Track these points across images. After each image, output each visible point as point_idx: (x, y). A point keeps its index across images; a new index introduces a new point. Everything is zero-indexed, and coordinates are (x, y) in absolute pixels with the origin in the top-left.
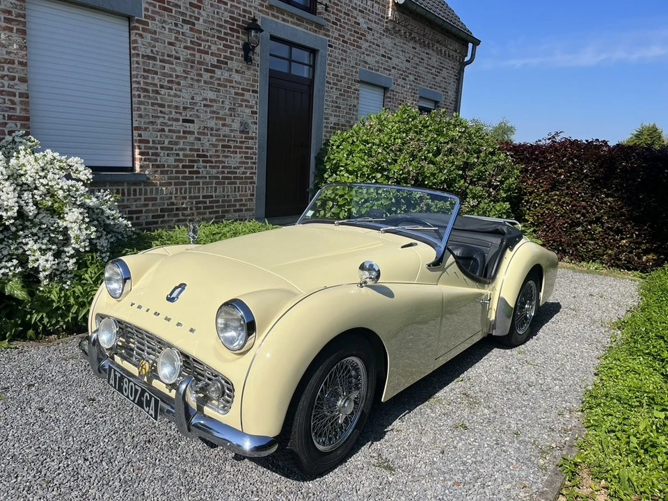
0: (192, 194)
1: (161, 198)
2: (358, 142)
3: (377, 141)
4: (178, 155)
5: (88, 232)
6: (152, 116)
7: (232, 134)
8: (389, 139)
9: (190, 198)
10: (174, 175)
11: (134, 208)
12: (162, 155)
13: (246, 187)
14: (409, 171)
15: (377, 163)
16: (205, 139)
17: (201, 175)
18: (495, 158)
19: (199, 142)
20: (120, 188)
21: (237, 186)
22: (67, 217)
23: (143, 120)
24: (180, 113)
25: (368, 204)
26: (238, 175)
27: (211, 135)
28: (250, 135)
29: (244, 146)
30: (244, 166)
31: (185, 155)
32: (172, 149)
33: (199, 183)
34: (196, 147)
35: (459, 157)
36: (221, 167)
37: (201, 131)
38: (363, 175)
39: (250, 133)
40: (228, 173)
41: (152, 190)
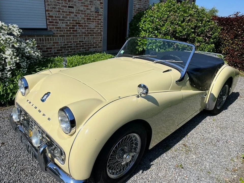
0: (74, 40)
1: (60, 42)
2: (148, 16)
3: (156, 16)
4: (67, 23)
5: (15, 60)
6: (54, 5)
7: (92, 13)
8: (162, 15)
9: (74, 42)
10: (66, 32)
11: (48, 47)
12: (59, 23)
13: (98, 37)
14: (169, 30)
15: (156, 26)
16: (79, 16)
17: (78, 32)
18: (209, 24)
19: (76, 17)
20: (42, 38)
21: (94, 37)
22: (6, 53)
23: (50, 7)
24: (67, 3)
25: (151, 45)
26: (94, 32)
27: (82, 14)
28: (100, 14)
29: (97, 18)
30: (97, 28)
31: (70, 23)
32: (64, 20)
33: (77, 36)
34: (75, 19)
35: (193, 23)
36: (87, 28)
37: (77, 12)
38: (149, 31)
39: (100, 12)
40: (90, 31)
41: (56, 39)
